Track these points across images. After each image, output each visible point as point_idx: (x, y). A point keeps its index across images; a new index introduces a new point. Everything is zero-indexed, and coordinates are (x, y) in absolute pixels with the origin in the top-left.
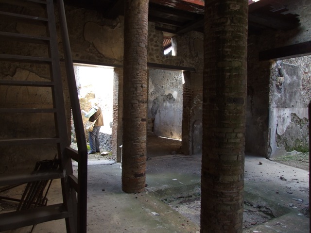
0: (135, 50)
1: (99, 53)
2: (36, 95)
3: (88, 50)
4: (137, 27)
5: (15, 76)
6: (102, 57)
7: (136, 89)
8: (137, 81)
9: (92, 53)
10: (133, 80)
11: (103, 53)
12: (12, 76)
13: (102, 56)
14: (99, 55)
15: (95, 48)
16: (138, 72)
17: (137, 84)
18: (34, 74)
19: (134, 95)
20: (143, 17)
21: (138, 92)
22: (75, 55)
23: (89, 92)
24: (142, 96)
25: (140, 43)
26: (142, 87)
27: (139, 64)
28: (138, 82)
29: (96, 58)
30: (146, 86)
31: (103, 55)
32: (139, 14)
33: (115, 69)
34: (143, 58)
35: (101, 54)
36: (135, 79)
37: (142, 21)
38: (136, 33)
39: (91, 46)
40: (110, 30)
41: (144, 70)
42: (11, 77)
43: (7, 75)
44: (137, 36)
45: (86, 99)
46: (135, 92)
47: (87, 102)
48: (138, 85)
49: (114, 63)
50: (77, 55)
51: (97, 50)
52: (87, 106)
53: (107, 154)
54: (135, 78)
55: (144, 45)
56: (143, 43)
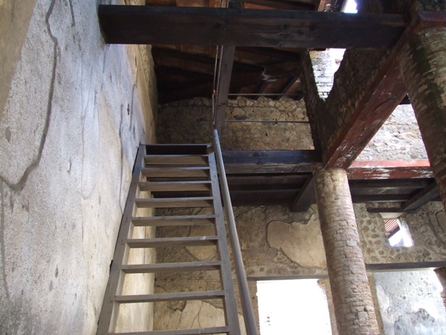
0: (342, 253)
1: (292, 262)
3: (275, 259)
4: (338, 219)
5: (185, 310)
6: (296, 267)
7: (357, 315)
8: (355, 302)
9: (281, 263)
10: (348, 300)
11: (298, 261)
12: (182, 310)
13: (296, 265)
14: (292, 264)
15: (284, 254)
16: (354, 286)
17: (357, 306)
18: (208, 304)
19: (356, 327)
20: (344, 203)
21: (361, 320)
22: (259, 269)
24: (369, 326)
25: (348, 241)
26: (365, 310)
27: (352, 273)
28: (358, 303)
29: (289, 269)
30: (373, 308)
31: (298, 264)
32: (337, 201)
33: (318, 282)
34: (357, 263)
35: (295, 263)
36: (352, 299)
37: (344, 208)
38: (339, 227)
39: (279, 253)
40: (301, 226)
41: (363, 282)
42: (180, 312)
43: (175, 310)
44: (341, 231)
46: (356, 320)
48: (358, 308)
49: (315, 274)
50: (262, 270)
51: (288, 258)
54: (350, 296)
55: (355, 242)
56: (352, 240)
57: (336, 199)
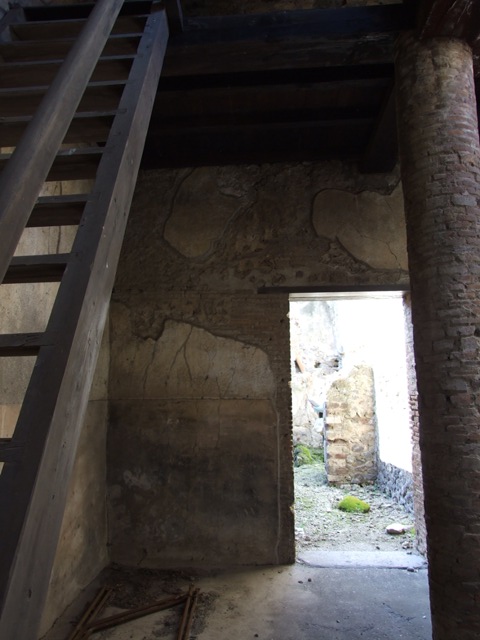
1: (356, 261)
2: (207, 377)
3: (326, 257)
4: (439, 148)
5: (161, 339)
6: (364, 271)
7: (458, 342)
8: (458, 316)
9: (336, 263)
10: (442, 313)
11: (367, 261)
12: (156, 339)
13: (363, 267)
14: (356, 266)
15: (343, 248)
16: (461, 286)
17: (460, 325)
18: (202, 330)
19: (453, 364)
21: (465, 351)
22: (294, 274)
23: (359, 364)
25: (457, 196)
26: (477, 333)
27: (458, 260)
28: (464, 319)
29: (349, 274)
31: (367, 266)
32: (441, 111)
33: (404, 297)
34: (470, 240)
35: (361, 262)
36: (451, 312)
37: (456, 126)
38: (438, 166)
39: (333, 246)
42: (154, 342)
43: (146, 338)
44: (444, 175)
45: (351, 380)
46: (456, 353)
47: (353, 388)
48: (463, 329)
49: (398, 283)
50: (300, 274)
51: (350, 255)
52: (355, 398)
53: (404, 532)
54: (448, 306)
55: (474, 199)
56: (466, 193)
57: (438, 107)
